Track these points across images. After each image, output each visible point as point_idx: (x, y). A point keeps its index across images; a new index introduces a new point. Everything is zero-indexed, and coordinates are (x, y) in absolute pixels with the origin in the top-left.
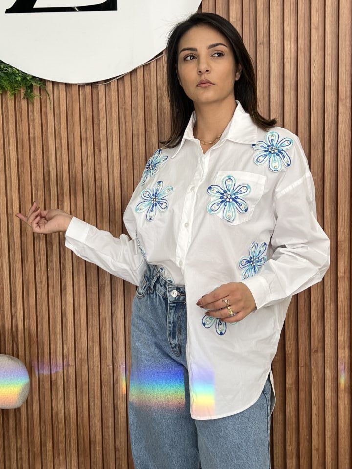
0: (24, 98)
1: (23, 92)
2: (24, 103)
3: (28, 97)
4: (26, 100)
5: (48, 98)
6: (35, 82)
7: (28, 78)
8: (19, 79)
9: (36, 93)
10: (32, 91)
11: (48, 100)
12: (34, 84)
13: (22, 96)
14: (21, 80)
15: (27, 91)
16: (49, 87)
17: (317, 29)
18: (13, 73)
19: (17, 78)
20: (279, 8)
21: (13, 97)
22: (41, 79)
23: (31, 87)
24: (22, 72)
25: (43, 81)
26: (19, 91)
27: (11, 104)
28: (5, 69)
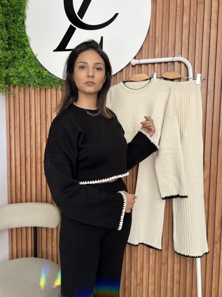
0: (60, 90)
1: (60, 87)
8: (58, 81)
14: (59, 82)
17: (198, 58)
18: (55, 79)
19: (57, 81)
20: (180, 48)
21: (55, 89)
26: (58, 87)
27: (54, 93)
28: (52, 77)
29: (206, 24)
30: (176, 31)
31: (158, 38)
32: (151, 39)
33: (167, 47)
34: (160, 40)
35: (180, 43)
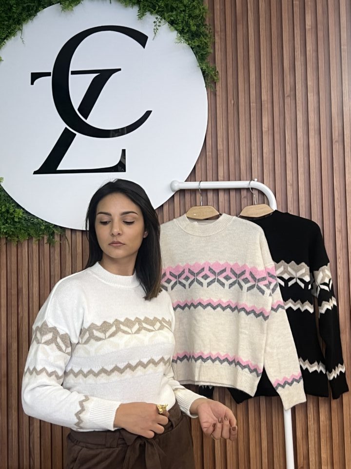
0: (47, 243)
1: (46, 237)
2: (47, 246)
3: (51, 242)
4: (48, 245)
5: (67, 242)
6: (57, 230)
7: (51, 227)
9: (57, 238)
10: (53, 238)
11: (67, 245)
12: (56, 231)
13: (45, 241)
14: (45, 228)
15: (50, 237)
16: (68, 234)
17: (292, 185)
18: (38, 223)
19: (42, 227)
21: (37, 242)
22: (61, 227)
23: (53, 234)
24: (46, 222)
25: (63, 229)
26: (43, 238)
27: (35, 247)
28: (32, 219)
29: (301, 130)
30: (252, 141)
31: (222, 151)
32: (210, 153)
33: (237, 166)
34: (225, 154)
35: (259, 160)
